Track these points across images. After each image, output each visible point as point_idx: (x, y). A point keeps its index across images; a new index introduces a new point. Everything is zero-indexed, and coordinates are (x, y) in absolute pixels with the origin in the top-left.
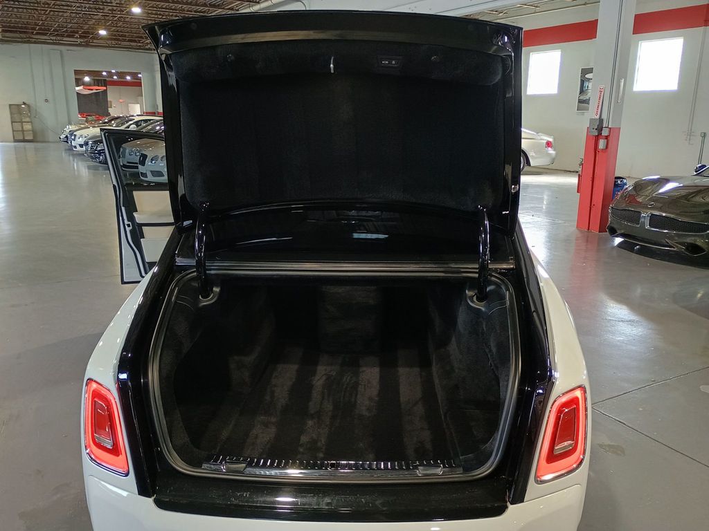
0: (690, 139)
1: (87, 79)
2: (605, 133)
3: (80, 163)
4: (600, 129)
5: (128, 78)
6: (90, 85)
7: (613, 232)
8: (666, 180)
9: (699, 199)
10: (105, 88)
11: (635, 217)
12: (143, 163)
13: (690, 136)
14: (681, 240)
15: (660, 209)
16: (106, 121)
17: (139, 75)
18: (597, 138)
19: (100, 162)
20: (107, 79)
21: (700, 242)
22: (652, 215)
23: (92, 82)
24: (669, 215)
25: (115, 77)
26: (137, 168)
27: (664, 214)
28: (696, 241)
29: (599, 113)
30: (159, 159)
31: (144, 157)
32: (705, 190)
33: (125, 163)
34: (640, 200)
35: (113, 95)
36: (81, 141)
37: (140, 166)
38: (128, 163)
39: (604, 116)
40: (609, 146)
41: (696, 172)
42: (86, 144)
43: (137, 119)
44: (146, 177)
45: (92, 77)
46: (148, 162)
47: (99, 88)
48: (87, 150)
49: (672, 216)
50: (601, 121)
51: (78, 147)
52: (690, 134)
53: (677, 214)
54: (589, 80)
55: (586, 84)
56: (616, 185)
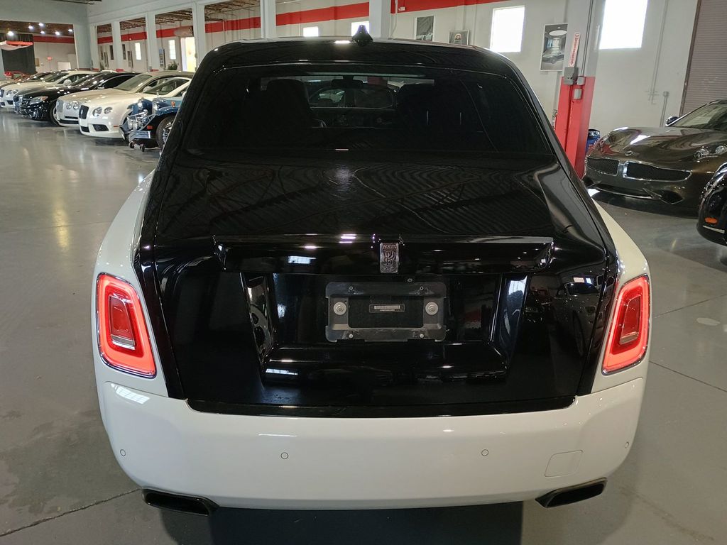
0: (653, 99)
1: (11, 34)
2: (580, 82)
3: (9, 121)
4: (575, 79)
5: (58, 33)
6: (15, 40)
7: (589, 183)
8: (639, 132)
9: (673, 147)
10: (31, 44)
11: (612, 166)
12: (84, 117)
13: (653, 95)
14: (657, 189)
15: (638, 158)
16: (35, 77)
17: (70, 30)
18: (572, 88)
19: (33, 118)
20: (34, 35)
21: (677, 190)
22: (630, 163)
23: (16, 37)
24: (645, 163)
25: (43, 32)
26: (77, 122)
27: (640, 162)
28: (672, 188)
29: (574, 61)
30: (103, 111)
31: (85, 109)
32: (678, 139)
33: (63, 118)
34: (615, 150)
35: (40, 51)
36: (10, 97)
37: (80, 120)
38: (66, 117)
39: (580, 65)
40: (584, 97)
41: (668, 124)
42: (16, 99)
43: (71, 73)
44: (88, 131)
45: (17, 33)
46: (89, 115)
47: (24, 43)
48: (17, 106)
49: (649, 164)
50: (576, 69)
51: (6, 103)
52: (653, 94)
53: (655, 162)
54: (553, 37)
55: (550, 42)
56: (590, 138)
